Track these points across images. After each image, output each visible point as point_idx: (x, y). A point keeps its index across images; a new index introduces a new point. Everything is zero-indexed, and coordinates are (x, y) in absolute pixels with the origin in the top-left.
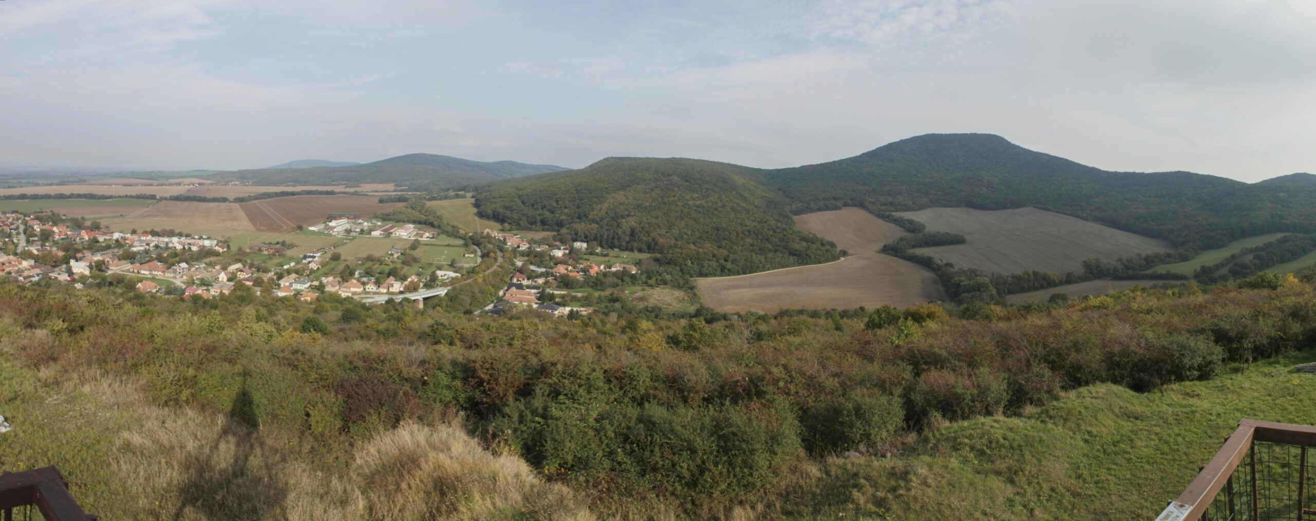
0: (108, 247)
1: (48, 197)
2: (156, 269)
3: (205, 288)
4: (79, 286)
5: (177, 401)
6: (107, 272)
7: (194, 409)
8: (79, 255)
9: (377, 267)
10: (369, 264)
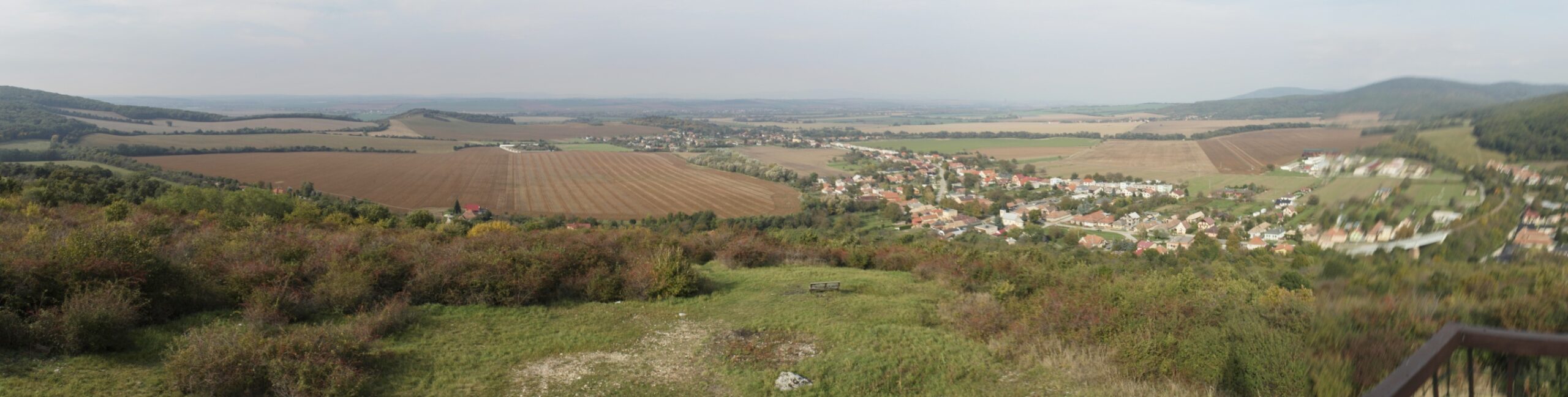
0: (1045, 195)
1: (973, 135)
2: (1102, 220)
3: (1160, 242)
4: (1011, 241)
5: (1156, 372)
6: (1043, 224)
7: (1177, 382)
8: (1010, 205)
9: (1362, 212)
10: (1351, 209)
